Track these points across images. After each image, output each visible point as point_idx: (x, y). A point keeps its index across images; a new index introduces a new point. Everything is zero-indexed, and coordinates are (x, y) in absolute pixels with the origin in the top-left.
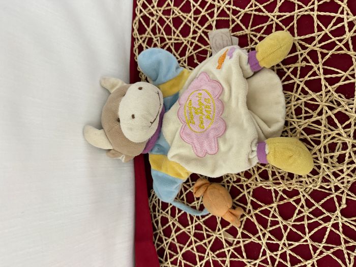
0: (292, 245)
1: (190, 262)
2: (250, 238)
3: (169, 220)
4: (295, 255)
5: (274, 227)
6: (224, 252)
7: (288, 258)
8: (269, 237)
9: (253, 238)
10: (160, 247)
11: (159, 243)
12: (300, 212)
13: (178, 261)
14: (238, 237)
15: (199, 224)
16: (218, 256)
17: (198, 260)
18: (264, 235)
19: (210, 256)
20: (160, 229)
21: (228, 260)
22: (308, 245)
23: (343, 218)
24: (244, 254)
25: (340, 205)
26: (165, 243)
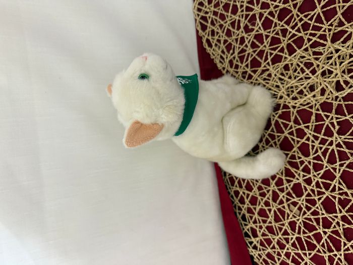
0: (319, 174)
1: (265, 217)
2: (292, 181)
3: (240, 191)
4: (325, 181)
5: (303, 166)
6: (281, 200)
7: (321, 185)
8: (303, 175)
9: (294, 180)
10: (242, 214)
11: (240, 211)
12: (313, 146)
13: (257, 220)
14: (284, 184)
15: (259, 186)
16: (279, 204)
17: (268, 212)
18: (299, 175)
19: (274, 207)
20: (237, 201)
21: (285, 205)
22: (329, 169)
23: (341, 136)
24: (294, 195)
25: (335, 128)
26: (243, 209)
